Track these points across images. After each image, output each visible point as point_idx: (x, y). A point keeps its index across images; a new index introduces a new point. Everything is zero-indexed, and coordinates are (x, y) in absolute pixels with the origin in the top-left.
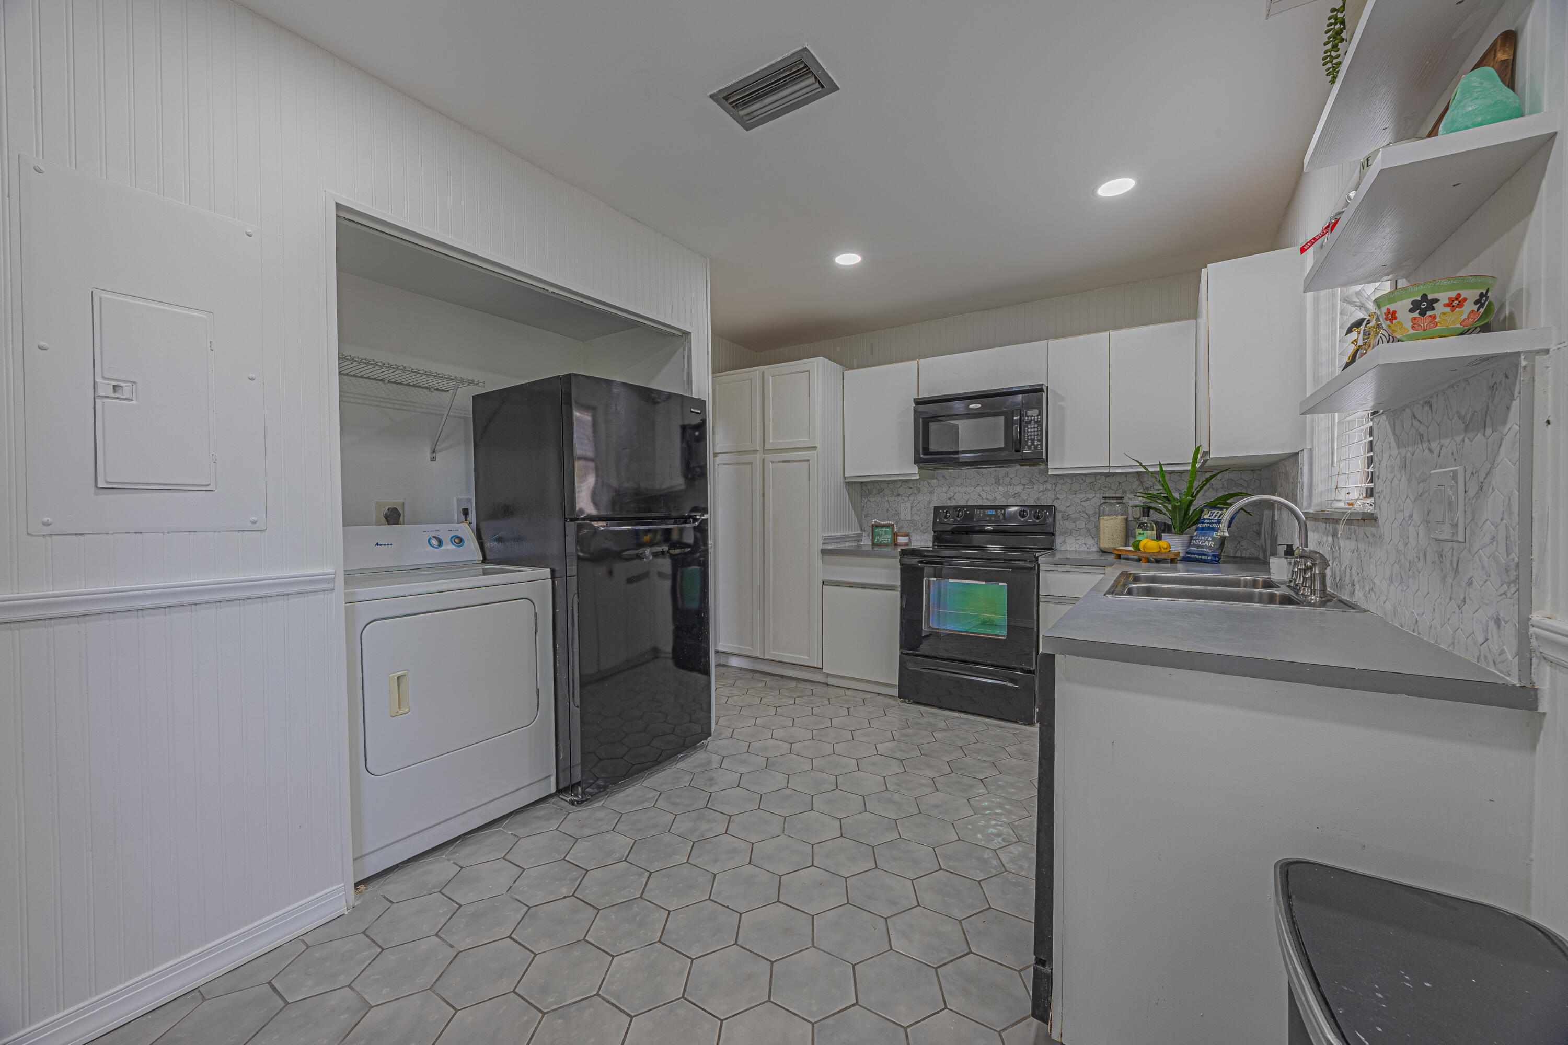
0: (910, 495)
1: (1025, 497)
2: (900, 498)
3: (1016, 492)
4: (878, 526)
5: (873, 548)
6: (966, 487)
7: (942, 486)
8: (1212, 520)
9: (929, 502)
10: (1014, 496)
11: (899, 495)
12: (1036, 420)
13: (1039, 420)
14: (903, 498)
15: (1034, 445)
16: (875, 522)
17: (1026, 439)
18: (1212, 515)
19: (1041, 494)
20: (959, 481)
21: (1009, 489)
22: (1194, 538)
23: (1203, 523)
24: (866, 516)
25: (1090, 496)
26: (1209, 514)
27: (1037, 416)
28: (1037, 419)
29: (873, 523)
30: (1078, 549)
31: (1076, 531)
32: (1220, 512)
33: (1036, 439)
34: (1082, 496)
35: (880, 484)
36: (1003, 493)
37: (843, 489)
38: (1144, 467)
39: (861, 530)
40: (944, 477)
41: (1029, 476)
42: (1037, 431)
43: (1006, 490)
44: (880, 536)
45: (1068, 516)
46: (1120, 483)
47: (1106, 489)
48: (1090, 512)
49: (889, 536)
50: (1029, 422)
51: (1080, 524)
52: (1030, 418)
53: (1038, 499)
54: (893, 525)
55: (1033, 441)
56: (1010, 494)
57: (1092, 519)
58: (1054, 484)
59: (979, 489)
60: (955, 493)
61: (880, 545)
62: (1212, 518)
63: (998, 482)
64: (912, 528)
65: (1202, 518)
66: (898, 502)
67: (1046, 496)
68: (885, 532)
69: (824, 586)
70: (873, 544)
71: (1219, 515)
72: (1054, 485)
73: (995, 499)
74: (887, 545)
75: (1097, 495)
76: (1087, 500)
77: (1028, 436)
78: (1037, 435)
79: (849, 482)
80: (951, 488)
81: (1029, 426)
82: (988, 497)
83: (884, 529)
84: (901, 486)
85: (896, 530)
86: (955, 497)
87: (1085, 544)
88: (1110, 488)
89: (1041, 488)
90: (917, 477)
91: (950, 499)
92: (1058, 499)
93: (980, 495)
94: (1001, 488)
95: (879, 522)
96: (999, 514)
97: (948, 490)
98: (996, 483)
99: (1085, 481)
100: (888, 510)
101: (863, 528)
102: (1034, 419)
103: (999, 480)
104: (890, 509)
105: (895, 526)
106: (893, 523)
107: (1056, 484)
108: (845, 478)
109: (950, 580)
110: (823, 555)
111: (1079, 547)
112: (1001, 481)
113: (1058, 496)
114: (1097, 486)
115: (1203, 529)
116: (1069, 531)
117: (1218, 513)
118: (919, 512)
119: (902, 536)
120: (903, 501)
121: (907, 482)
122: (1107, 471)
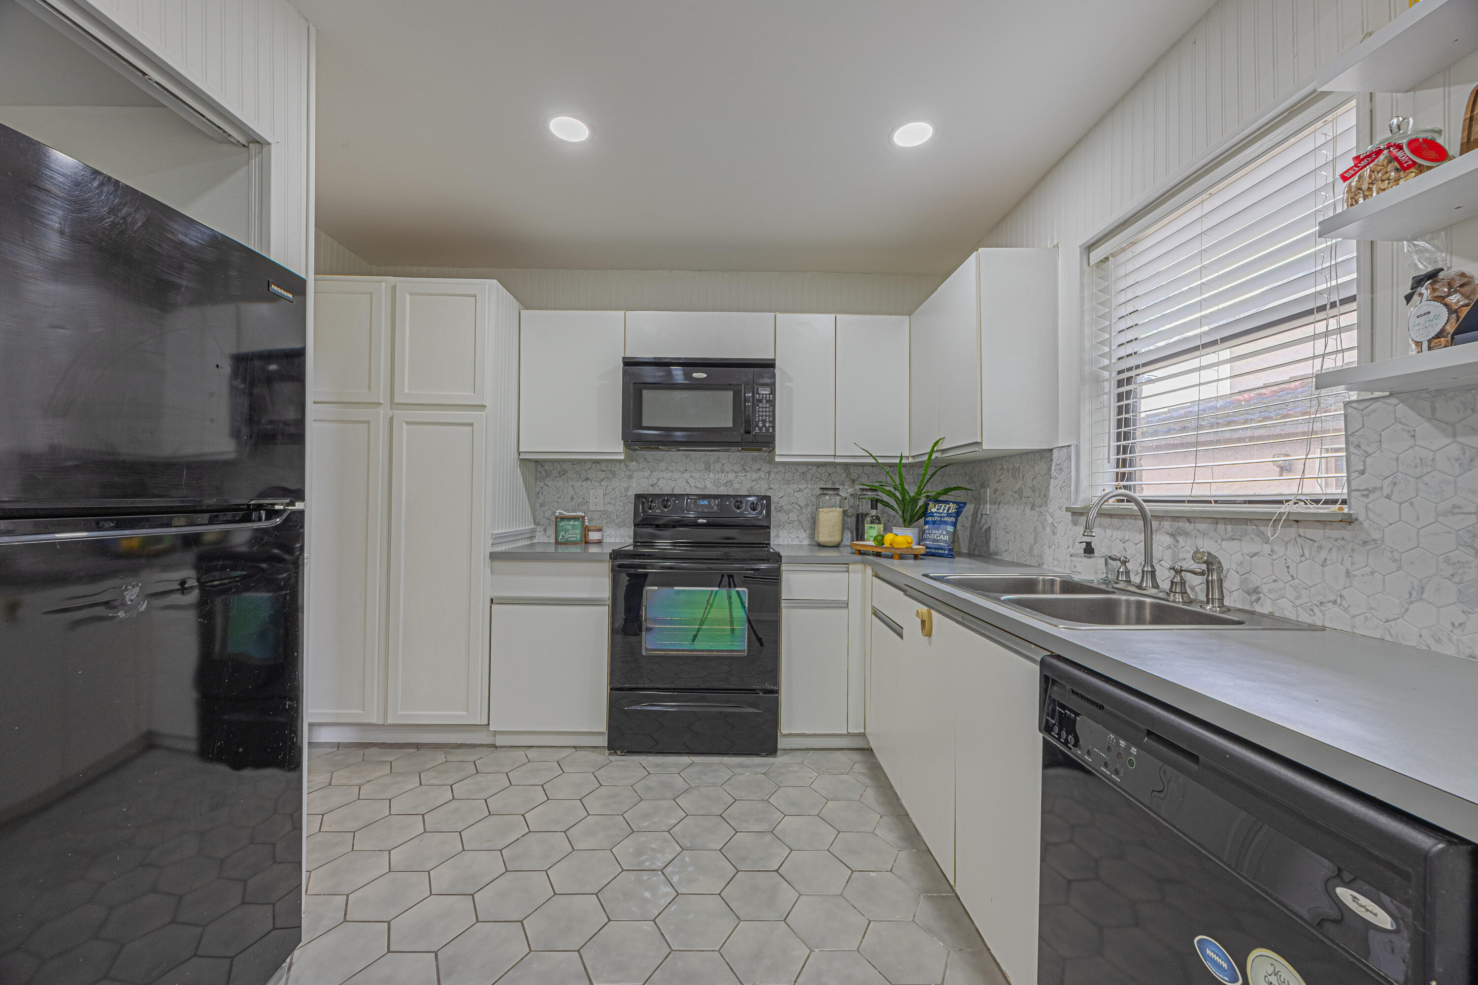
0: (602, 480)
1: (737, 486)
2: (588, 483)
3: (728, 480)
4: (563, 518)
5: (556, 548)
6: (672, 472)
7: (643, 470)
8: (941, 513)
9: (627, 489)
10: (726, 485)
11: (587, 479)
12: (768, 399)
13: (771, 399)
14: (593, 483)
15: (765, 427)
16: (559, 513)
17: (757, 420)
18: (940, 509)
19: (754, 483)
20: (663, 465)
21: (720, 477)
22: (927, 532)
23: (932, 516)
24: (542, 505)
25: (802, 486)
26: (937, 507)
27: (769, 394)
28: (769, 397)
29: (557, 514)
30: (791, 543)
31: (789, 523)
32: (948, 506)
33: (768, 420)
34: (795, 486)
35: (562, 464)
36: (714, 481)
37: (517, 468)
38: (874, 457)
39: (535, 523)
40: (645, 459)
41: (742, 463)
42: (769, 411)
43: (717, 478)
44: (567, 531)
45: (781, 507)
46: (830, 474)
47: (817, 480)
48: (803, 504)
49: (579, 532)
50: (760, 401)
51: (793, 516)
52: (761, 396)
53: (751, 488)
54: (583, 518)
55: (764, 422)
56: (722, 481)
57: (804, 510)
58: (768, 472)
59: (687, 475)
60: (658, 480)
61: (566, 543)
62: (941, 511)
63: (708, 469)
64: (604, 521)
65: (929, 512)
66: (586, 488)
67: (760, 485)
68: (573, 526)
69: (493, 606)
70: (557, 543)
71: (947, 508)
72: (767, 474)
73: (705, 487)
74: (575, 543)
75: (809, 486)
76: (800, 490)
77: (759, 416)
78: (769, 416)
79: (523, 459)
80: (654, 473)
81: (761, 405)
82: (697, 485)
83: (572, 523)
84: (590, 468)
85: (587, 524)
86: (660, 483)
87: (797, 537)
88: (821, 479)
89: (755, 476)
90: (622, 457)
91: (652, 486)
92: (771, 488)
93: (687, 482)
94: (711, 475)
95: (565, 513)
96: (713, 505)
97: (650, 475)
98: (706, 469)
99: (797, 471)
100: (572, 498)
101: (537, 521)
102: (766, 397)
103: (710, 465)
104: (574, 496)
105: (586, 518)
106: (583, 514)
107: (769, 473)
108: (519, 453)
109: (676, 588)
110: (491, 561)
111: (792, 541)
112: (712, 467)
113: (772, 486)
114: (809, 476)
115: (934, 523)
116: (782, 523)
117: (945, 506)
118: (614, 502)
119: (594, 530)
120: (592, 486)
121: (598, 463)
122: (831, 460)
